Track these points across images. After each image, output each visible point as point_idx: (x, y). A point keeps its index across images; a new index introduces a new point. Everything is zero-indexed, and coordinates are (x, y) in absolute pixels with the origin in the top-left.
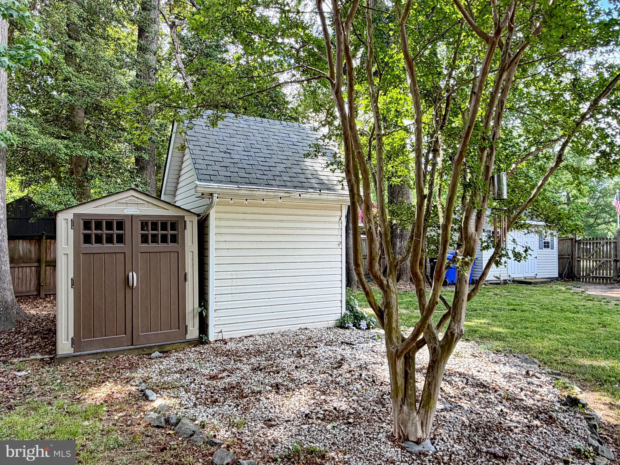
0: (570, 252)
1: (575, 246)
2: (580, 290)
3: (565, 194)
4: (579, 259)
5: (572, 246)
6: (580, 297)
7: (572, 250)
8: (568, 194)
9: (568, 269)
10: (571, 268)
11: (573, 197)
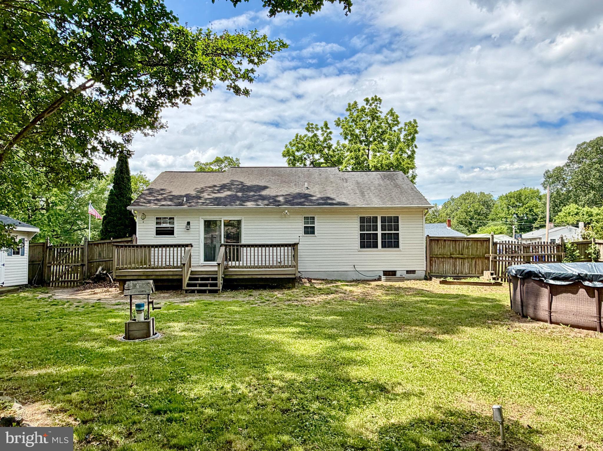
0: (41, 259)
1: (46, 251)
2: (46, 296)
3: (44, 199)
4: (49, 265)
5: (43, 251)
6: (46, 303)
7: (43, 257)
8: (47, 200)
9: (38, 275)
10: (41, 274)
11: (52, 203)
